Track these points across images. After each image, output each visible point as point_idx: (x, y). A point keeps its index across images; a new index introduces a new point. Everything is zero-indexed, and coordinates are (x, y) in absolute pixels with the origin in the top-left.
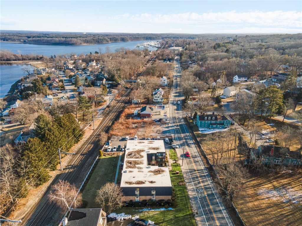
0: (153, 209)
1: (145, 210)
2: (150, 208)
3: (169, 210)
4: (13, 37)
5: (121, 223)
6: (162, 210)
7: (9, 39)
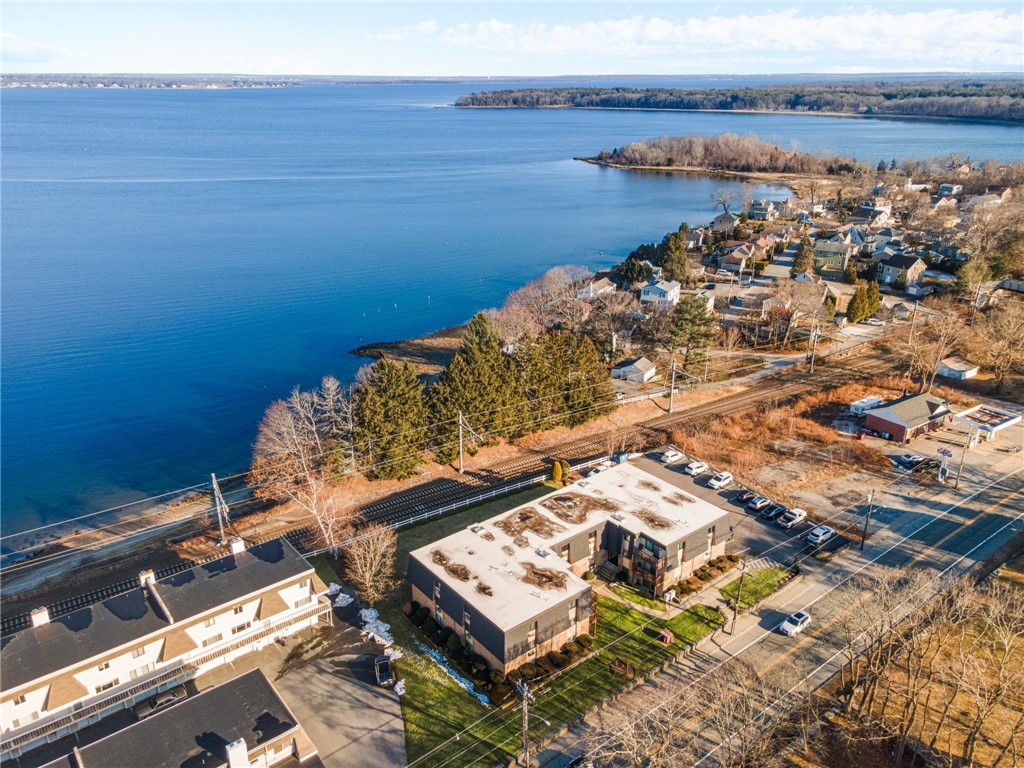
0: (451, 666)
1: (434, 655)
2: (445, 659)
3: (476, 697)
4: (842, 97)
5: (360, 640)
6: (462, 685)
7: (828, 103)
